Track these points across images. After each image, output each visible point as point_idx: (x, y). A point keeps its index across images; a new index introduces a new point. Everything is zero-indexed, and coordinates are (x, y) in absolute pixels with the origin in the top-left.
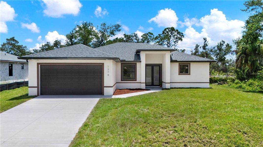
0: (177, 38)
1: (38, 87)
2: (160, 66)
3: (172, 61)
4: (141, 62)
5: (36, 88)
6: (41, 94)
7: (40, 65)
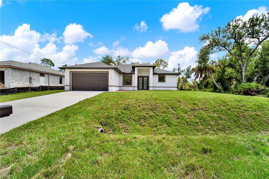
0: (164, 66)
1: (70, 86)
2: (148, 77)
3: (154, 74)
4: (134, 74)
5: (69, 86)
6: (72, 90)
7: (71, 73)
